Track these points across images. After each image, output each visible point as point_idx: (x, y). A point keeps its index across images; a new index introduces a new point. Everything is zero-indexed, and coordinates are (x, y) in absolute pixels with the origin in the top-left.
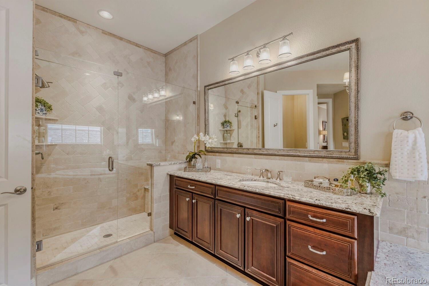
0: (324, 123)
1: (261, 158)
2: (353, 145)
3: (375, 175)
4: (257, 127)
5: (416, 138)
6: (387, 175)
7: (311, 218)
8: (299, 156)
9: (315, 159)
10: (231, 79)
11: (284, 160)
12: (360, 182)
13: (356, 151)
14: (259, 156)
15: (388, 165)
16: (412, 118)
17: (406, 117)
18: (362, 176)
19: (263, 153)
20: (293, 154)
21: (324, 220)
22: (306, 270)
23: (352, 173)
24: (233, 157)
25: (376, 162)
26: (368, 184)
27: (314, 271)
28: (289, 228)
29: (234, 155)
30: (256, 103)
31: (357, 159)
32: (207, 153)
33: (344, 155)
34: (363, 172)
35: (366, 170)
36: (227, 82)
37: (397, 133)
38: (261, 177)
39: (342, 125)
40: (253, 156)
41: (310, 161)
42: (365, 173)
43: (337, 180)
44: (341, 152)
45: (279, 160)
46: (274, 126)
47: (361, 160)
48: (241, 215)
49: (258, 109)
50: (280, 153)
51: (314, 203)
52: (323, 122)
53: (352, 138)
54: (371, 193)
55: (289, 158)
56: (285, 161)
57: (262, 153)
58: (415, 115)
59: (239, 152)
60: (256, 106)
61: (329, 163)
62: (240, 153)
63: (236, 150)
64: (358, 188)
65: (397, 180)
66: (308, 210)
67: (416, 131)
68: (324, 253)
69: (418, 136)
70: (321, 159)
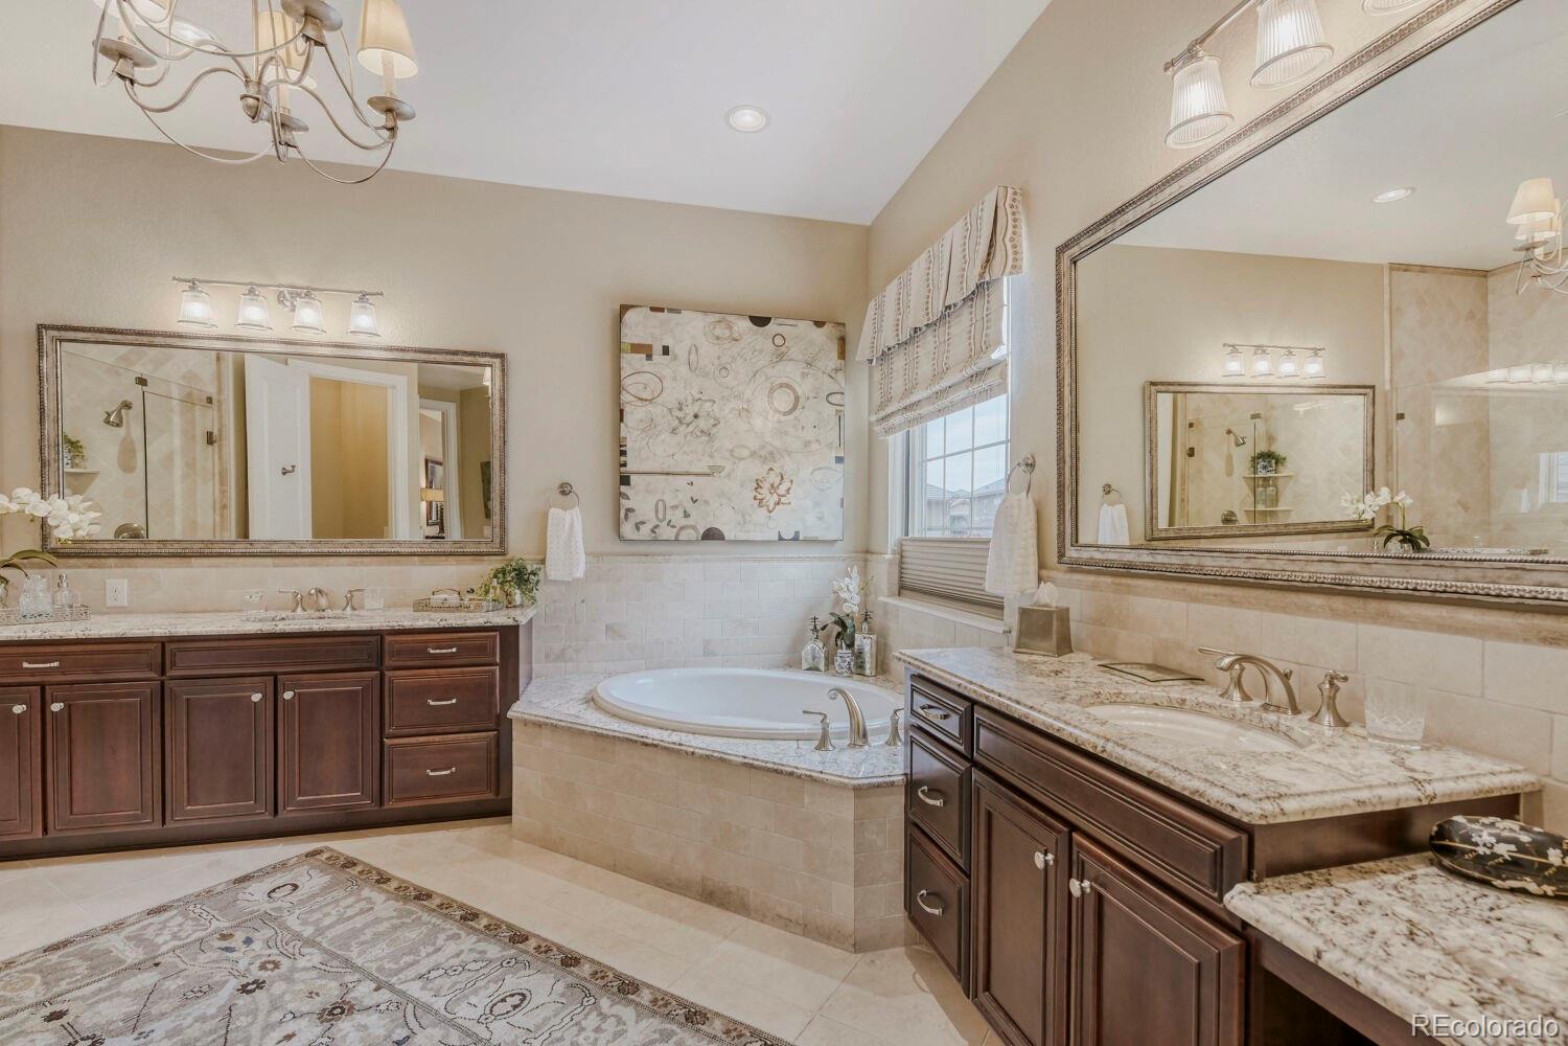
0: (430, 465)
1: (296, 565)
2: (497, 530)
3: (526, 577)
4: (217, 472)
5: (572, 520)
6: (541, 575)
7: (431, 651)
8: (399, 554)
9: (431, 558)
10: (180, 336)
11: (363, 564)
12: (506, 588)
13: (502, 542)
14: (290, 559)
15: (543, 561)
16: (570, 492)
17: (565, 490)
18: (509, 579)
19: (303, 550)
20: (386, 550)
21: (454, 650)
22: (421, 744)
23: (495, 576)
24: (189, 566)
25: (528, 557)
26: (518, 592)
27: (437, 738)
28: (391, 682)
29: (193, 560)
30: (211, 390)
31: (503, 554)
32: (60, 560)
33: (483, 549)
34: (510, 572)
35: (515, 570)
36: (158, 340)
37: (554, 513)
38: (299, 609)
39: (483, 481)
40: (269, 561)
41: (422, 563)
42: (513, 574)
43: (473, 591)
44: (479, 543)
45: (349, 565)
46: (284, 474)
47: (509, 556)
48: (264, 696)
49: (220, 410)
50: (352, 550)
51: (437, 626)
52: (427, 461)
53: (496, 518)
54: (522, 605)
55: (375, 558)
56: (363, 568)
57: (299, 550)
58: (574, 489)
59: (214, 551)
60: (210, 400)
61: (457, 564)
62: (220, 555)
63: (202, 546)
64: (503, 598)
65: (555, 582)
66: (426, 642)
67: (573, 511)
68: (454, 701)
69: (575, 518)
70: (444, 558)
